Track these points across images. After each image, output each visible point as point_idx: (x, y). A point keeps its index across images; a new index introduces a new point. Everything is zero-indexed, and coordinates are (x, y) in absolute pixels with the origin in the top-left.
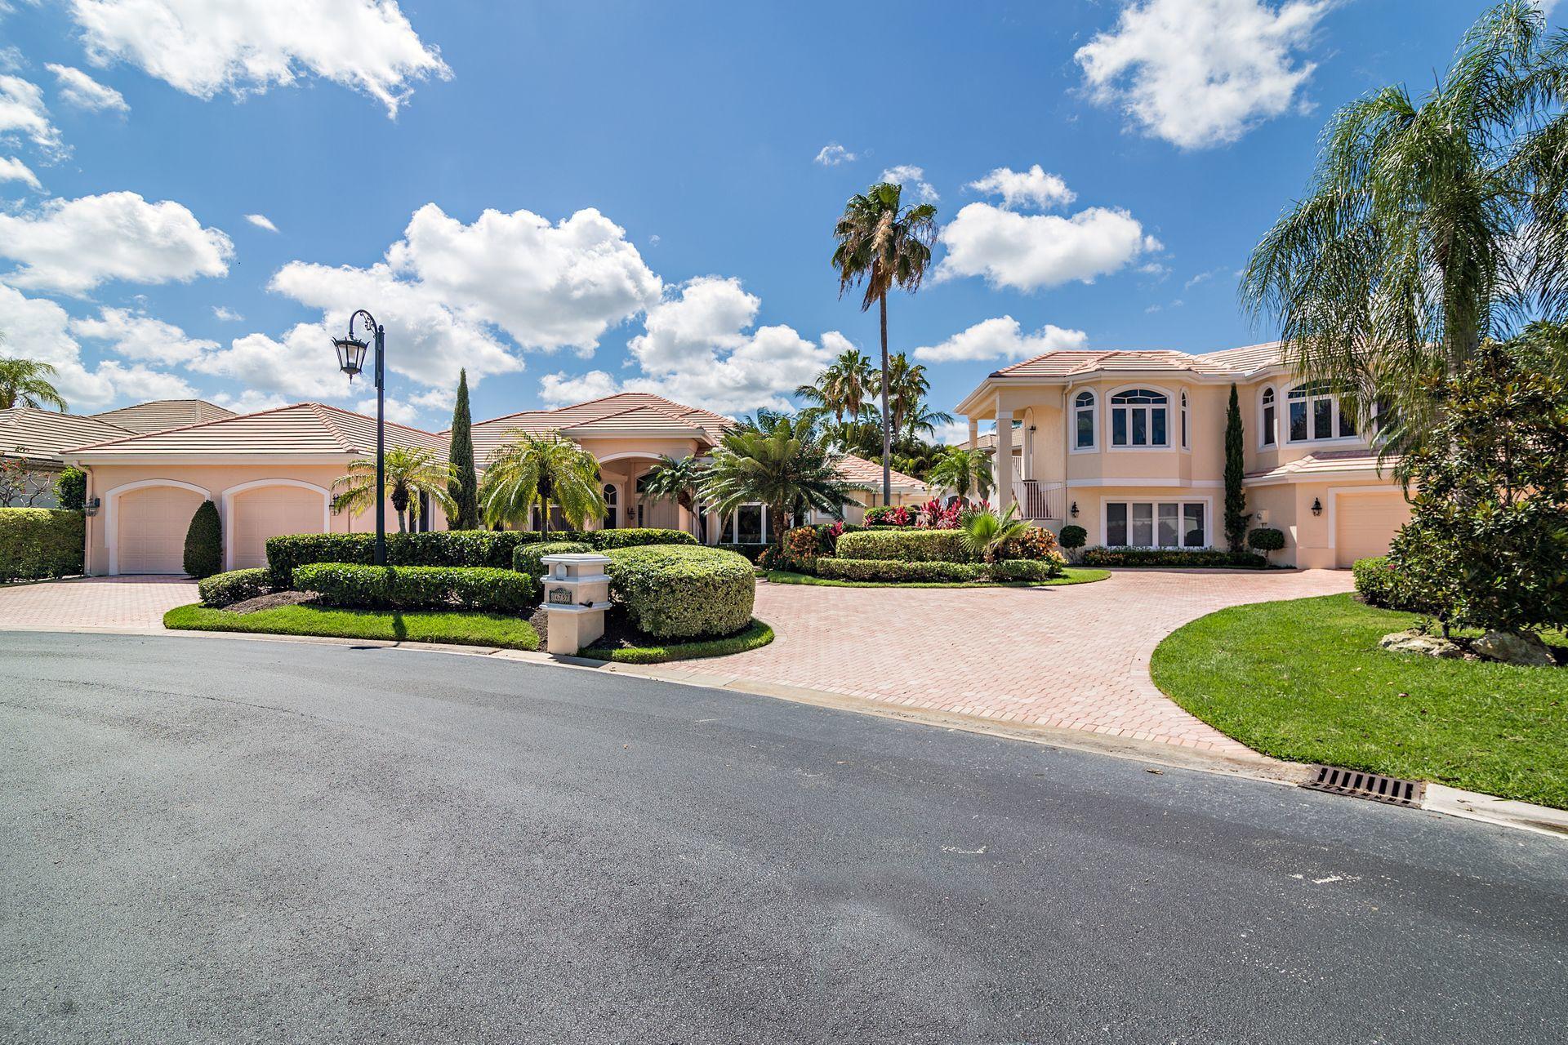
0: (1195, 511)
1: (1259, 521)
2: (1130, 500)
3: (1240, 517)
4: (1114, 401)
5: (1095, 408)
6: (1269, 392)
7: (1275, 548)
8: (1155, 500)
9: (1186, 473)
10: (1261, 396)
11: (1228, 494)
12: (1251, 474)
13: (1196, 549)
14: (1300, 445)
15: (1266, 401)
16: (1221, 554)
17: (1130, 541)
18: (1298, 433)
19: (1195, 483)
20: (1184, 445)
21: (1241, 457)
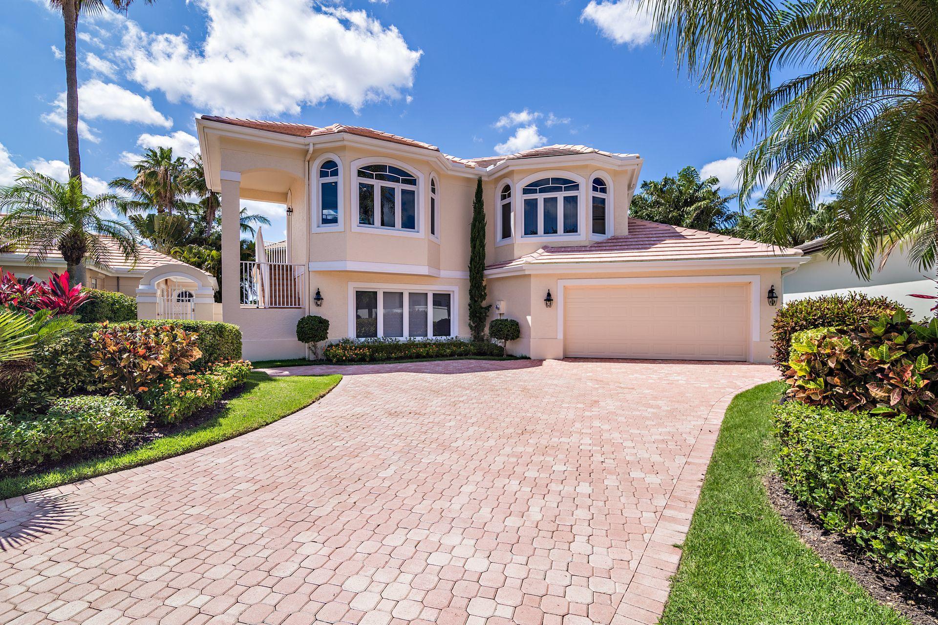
0: (442, 300)
1: (497, 312)
2: (380, 288)
3: (482, 308)
4: (361, 174)
5: (340, 179)
6: (507, 188)
7: (513, 339)
8: (407, 289)
9: (435, 262)
10: (499, 193)
11: (472, 285)
12: (491, 267)
13: (443, 339)
14: (532, 239)
15: (504, 197)
16: (464, 344)
17: (380, 333)
18: (530, 230)
19: (444, 273)
20: (433, 232)
21: (484, 250)
